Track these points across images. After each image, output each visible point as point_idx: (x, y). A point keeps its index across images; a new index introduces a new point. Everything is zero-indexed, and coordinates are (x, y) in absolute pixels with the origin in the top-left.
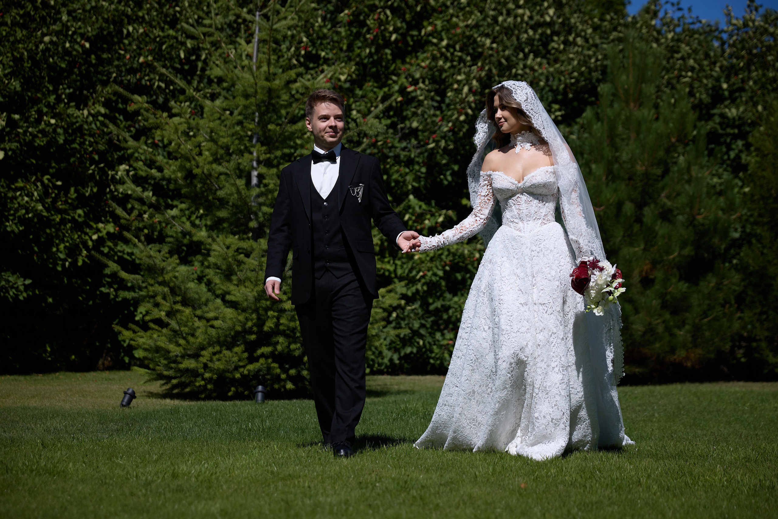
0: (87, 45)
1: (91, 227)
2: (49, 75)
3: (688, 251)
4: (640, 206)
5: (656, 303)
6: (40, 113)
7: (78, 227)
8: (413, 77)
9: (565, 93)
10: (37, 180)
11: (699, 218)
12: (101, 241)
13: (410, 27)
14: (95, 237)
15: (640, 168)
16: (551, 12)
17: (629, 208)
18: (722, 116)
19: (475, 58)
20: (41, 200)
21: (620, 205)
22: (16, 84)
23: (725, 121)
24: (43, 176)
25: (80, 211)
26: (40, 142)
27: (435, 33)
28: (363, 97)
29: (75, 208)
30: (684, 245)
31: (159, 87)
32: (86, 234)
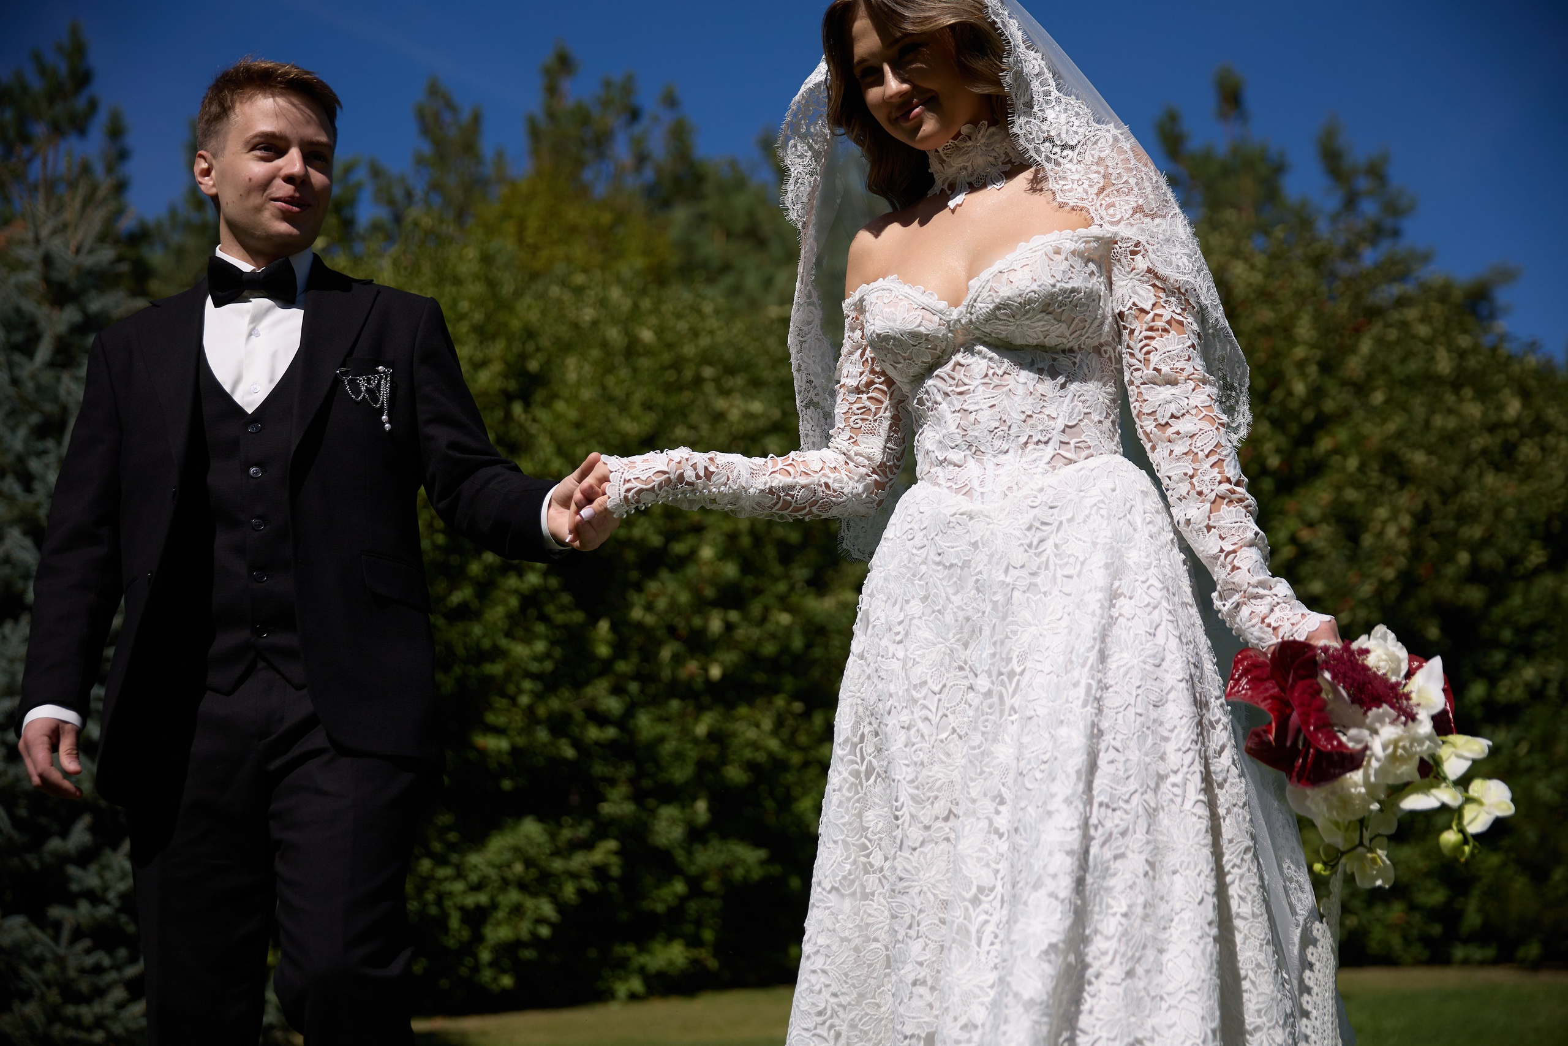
19: (1404, 480)
20: (775, 732)
22: (730, 570)
26: (769, 649)
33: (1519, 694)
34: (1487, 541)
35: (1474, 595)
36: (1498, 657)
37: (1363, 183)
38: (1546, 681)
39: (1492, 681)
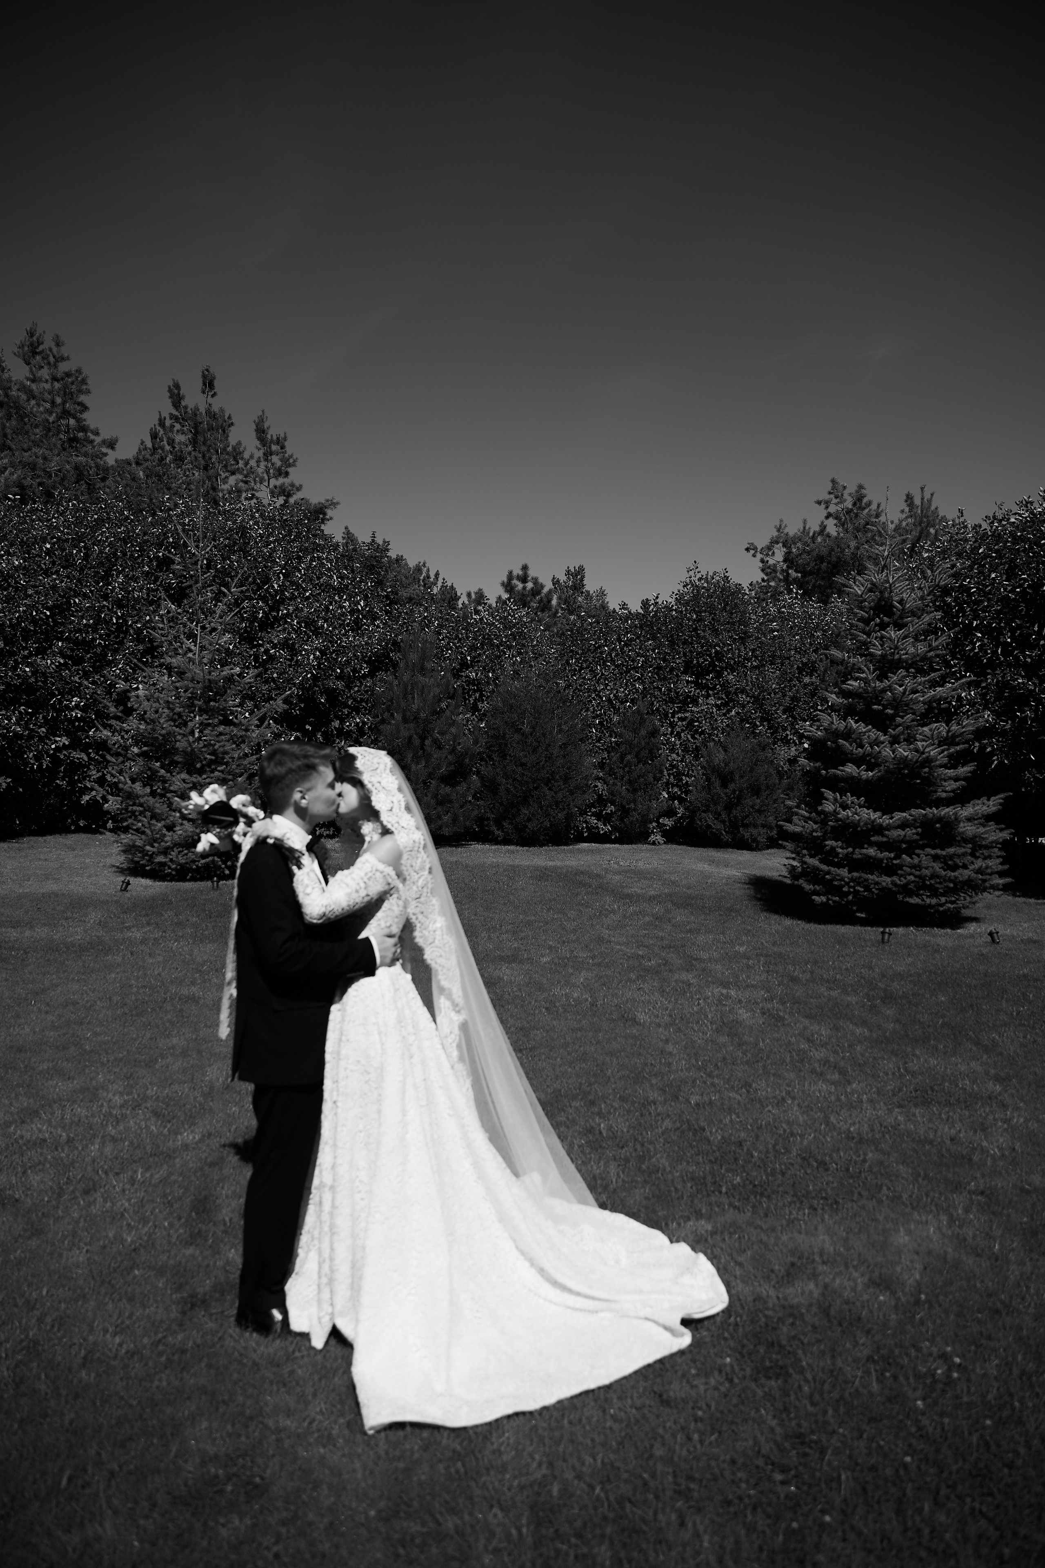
0: (48, 613)
1: (50, 740)
2: (22, 636)
3: (452, 768)
4: (423, 738)
5: (433, 802)
6: (16, 661)
7: (41, 739)
8: (272, 642)
9: (370, 657)
10: (15, 709)
11: (459, 748)
12: (57, 749)
13: (272, 609)
14: (53, 746)
15: (423, 715)
16: (362, 603)
17: (417, 741)
18: (467, 676)
20: (17, 723)
21: (410, 738)
23: (468, 679)
24: (19, 707)
25: (43, 729)
26: (17, 682)
27: (288, 615)
28: (239, 654)
29: (40, 727)
30: (450, 764)
31: (100, 643)
32: (47, 744)
33: (353, 727)
34: (348, 662)
35: (340, 684)
36: (346, 711)
37: (274, 448)
38: (364, 723)
39: (342, 722)
